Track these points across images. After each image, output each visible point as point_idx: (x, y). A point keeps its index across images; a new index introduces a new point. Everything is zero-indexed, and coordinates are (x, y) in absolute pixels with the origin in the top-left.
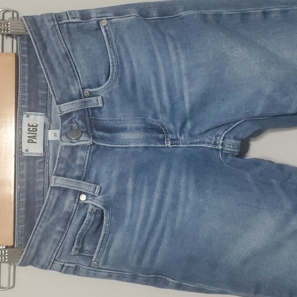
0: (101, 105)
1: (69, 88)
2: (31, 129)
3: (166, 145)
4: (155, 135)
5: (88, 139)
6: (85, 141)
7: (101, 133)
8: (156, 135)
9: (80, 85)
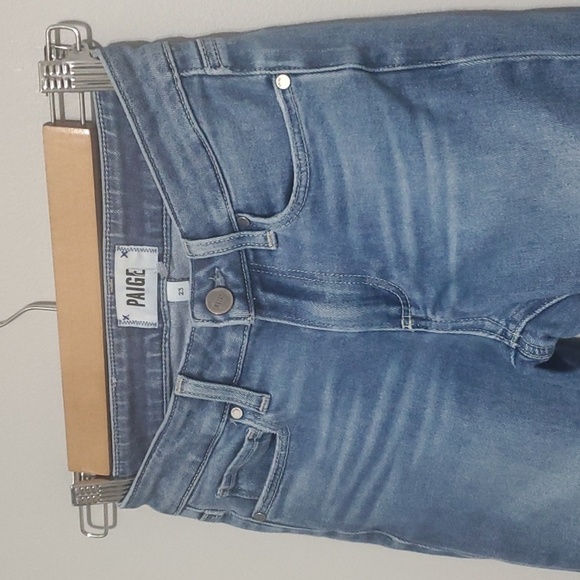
0: (273, 248)
1: (206, 209)
2: (133, 281)
3: (403, 327)
4: (383, 308)
5: (246, 314)
6: (240, 319)
7: (271, 297)
8: (384, 310)
9: (230, 205)
